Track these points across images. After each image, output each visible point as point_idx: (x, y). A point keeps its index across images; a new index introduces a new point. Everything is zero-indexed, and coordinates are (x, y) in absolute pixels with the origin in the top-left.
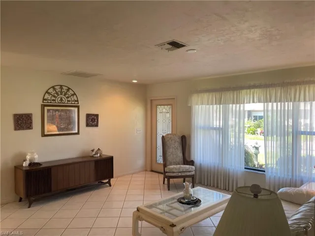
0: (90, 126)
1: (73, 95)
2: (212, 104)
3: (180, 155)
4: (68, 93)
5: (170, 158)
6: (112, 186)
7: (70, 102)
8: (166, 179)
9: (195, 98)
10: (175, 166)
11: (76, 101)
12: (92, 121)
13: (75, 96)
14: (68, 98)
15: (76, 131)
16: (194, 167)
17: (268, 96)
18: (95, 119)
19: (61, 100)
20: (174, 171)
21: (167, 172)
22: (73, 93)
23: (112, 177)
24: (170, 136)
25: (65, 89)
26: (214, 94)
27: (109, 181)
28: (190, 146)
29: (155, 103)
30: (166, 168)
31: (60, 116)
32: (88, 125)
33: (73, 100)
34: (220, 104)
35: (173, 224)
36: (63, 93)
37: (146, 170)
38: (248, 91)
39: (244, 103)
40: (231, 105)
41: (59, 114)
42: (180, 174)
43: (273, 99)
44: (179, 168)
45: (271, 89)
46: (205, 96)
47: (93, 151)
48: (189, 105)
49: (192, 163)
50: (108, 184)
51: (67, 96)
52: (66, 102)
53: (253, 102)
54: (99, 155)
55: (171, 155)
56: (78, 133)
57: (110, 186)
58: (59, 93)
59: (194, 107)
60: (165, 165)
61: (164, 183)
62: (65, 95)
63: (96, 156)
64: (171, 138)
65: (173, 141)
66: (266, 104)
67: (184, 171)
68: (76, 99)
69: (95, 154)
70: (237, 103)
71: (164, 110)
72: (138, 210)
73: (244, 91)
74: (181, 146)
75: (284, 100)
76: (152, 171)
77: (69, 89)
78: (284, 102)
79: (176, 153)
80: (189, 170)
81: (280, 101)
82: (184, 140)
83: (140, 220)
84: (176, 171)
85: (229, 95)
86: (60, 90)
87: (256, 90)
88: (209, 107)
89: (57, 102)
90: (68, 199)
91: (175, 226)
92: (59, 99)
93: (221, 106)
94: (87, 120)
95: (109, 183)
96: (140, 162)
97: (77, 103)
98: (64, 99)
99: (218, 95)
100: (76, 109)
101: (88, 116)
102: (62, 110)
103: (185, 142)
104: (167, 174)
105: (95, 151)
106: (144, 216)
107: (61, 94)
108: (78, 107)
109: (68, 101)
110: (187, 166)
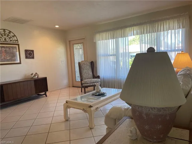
0: (28, 58)
1: (13, 36)
2: (109, 39)
3: (91, 73)
4: (10, 35)
5: (84, 76)
6: (48, 96)
7: (12, 42)
8: (83, 89)
9: (98, 36)
10: (88, 80)
11: (16, 41)
12: (29, 54)
13: (15, 37)
14: (10, 38)
15: (19, 62)
16: (100, 80)
17: (142, 30)
18: (31, 54)
19: (5, 39)
20: (88, 82)
21: (83, 84)
22: (13, 35)
23: (47, 91)
24: (83, 62)
25: (7, 32)
26: (110, 32)
27: (46, 93)
28: (96, 68)
29: (72, 43)
30: (82, 82)
31: (6, 51)
32: (27, 57)
33: (14, 40)
34: (113, 38)
35: (91, 106)
36: (6, 35)
37: (70, 87)
38: (130, 28)
39: (128, 36)
40: (120, 39)
41: (5, 49)
42: (91, 84)
43: (145, 31)
44: (91, 81)
45: (143, 25)
46: (104, 35)
47: (32, 74)
48: (95, 41)
49: (98, 77)
50: (45, 96)
51: (9, 37)
52: (9, 41)
53: (134, 35)
54: (36, 77)
55: (85, 74)
56: (20, 63)
57: (46, 96)
58: (3, 35)
59: (97, 42)
60: (82, 80)
61: (82, 92)
62: (8, 36)
63: (35, 77)
64: (84, 63)
65: (86, 65)
66: (141, 35)
67: (94, 82)
68: (16, 39)
69: (34, 76)
70: (124, 37)
71: (78, 47)
72: (67, 102)
73: (128, 29)
74: (91, 68)
75: (152, 31)
76: (73, 87)
77: (10, 32)
78: (152, 33)
79: (88, 72)
80: (97, 81)
81: (149, 32)
82: (92, 64)
83: (69, 108)
84: (89, 82)
85: (119, 32)
86: (4, 32)
87: (135, 27)
88: (107, 41)
89: (2, 41)
90: (18, 106)
91: (92, 107)
92: (4, 39)
93: (114, 40)
94: (26, 54)
95: (45, 94)
96: (65, 82)
97: (17, 42)
98: (7, 39)
99: (112, 32)
100: (17, 46)
101: (26, 51)
102: (7, 47)
103: (93, 65)
104: (83, 85)
105: (34, 74)
106: (71, 105)
107: (5, 36)
108: (18, 45)
109: (10, 40)
110: (96, 79)
